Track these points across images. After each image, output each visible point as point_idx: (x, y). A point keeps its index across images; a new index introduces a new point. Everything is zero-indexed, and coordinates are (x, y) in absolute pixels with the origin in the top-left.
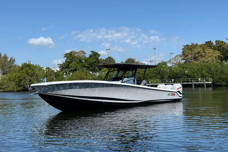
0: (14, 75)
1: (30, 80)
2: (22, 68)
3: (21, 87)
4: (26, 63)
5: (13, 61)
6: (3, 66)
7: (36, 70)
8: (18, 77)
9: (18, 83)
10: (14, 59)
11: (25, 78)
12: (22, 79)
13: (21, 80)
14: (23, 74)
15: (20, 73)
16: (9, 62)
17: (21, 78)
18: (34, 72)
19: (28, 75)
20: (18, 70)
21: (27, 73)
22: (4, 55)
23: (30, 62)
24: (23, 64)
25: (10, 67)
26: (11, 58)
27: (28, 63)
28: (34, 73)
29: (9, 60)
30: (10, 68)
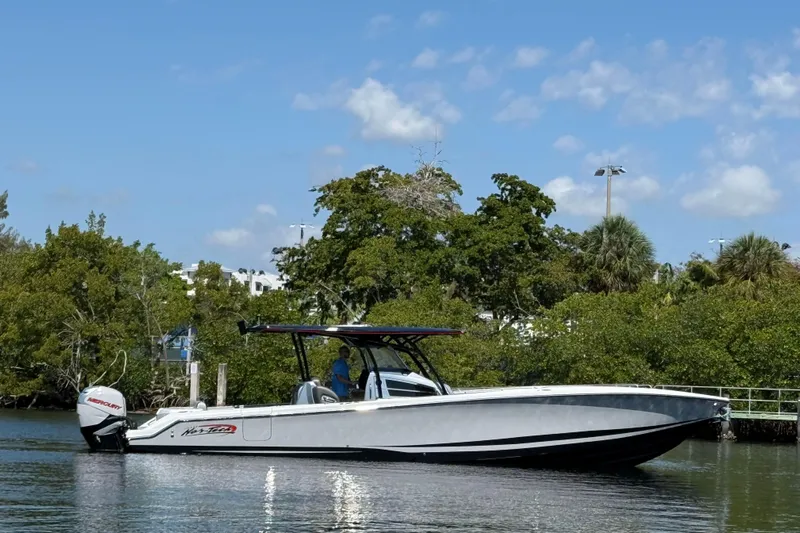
1: (94, 339)
2: (48, 260)
3: (32, 383)
4: (75, 227)
7: (130, 276)
8: (19, 316)
9: (16, 352)
11: (61, 326)
12: (41, 326)
13: (39, 334)
14: (51, 295)
15: (32, 290)
17: (38, 321)
18: (121, 289)
19: (83, 306)
20: (22, 270)
21: (76, 292)
23: (102, 223)
24: (55, 233)
27: (83, 228)
28: (118, 296)
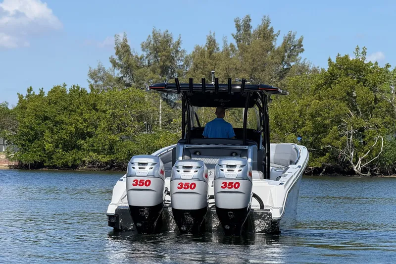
0: (297, 108)
1: (362, 130)
2: (330, 79)
3: (322, 159)
4: (346, 57)
5: (293, 47)
6: (254, 70)
7: (384, 87)
8: (313, 116)
9: (311, 139)
10: (300, 41)
11: (340, 122)
12: (327, 122)
13: (325, 127)
14: (333, 102)
15: (320, 99)
16: (278, 52)
17: (325, 119)
18: (379, 96)
19: (354, 108)
20: (313, 86)
21: (349, 99)
22: (261, 23)
23: (364, 53)
24: (334, 60)
25: (282, 74)
26: (289, 38)
27: (352, 58)
28: (376, 100)
29: (278, 43)
30: (281, 77)
